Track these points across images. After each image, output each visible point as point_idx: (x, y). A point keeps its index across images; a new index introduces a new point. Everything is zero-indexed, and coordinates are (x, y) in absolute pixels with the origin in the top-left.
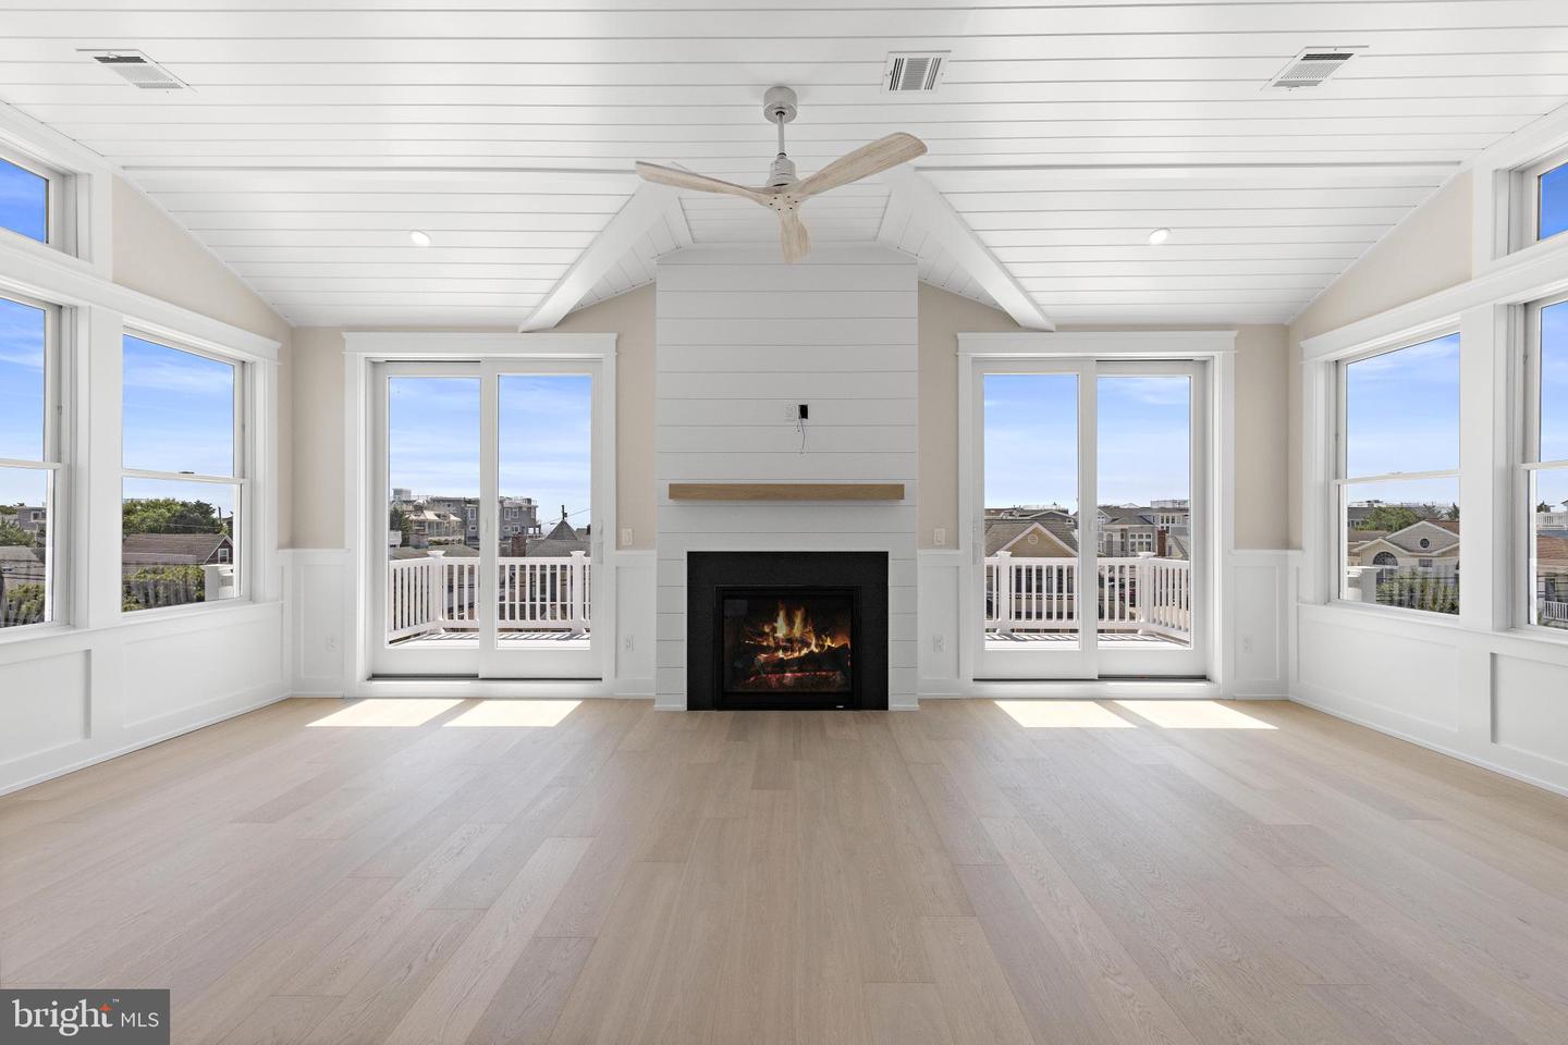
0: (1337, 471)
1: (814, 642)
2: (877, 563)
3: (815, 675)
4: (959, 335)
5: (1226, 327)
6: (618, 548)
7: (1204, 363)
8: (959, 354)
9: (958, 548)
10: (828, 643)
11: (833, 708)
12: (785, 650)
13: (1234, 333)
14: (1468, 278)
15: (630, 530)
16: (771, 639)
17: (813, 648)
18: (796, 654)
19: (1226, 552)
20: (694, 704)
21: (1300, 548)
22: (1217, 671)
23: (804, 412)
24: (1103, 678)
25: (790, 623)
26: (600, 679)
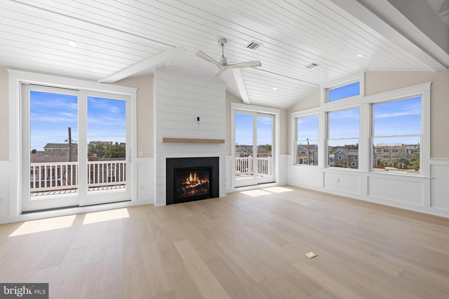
0: (296, 139)
1: (199, 182)
2: (216, 160)
3: (200, 191)
4: (231, 103)
5: (278, 108)
6: (137, 158)
7: (274, 115)
8: (231, 107)
9: (231, 155)
10: (203, 182)
11: (206, 199)
12: (192, 185)
13: (280, 110)
14: (320, 106)
15: (142, 152)
16: (189, 182)
17: (199, 183)
18: (195, 186)
19: (279, 155)
20: (168, 203)
21: (290, 154)
22: (277, 180)
23: (198, 119)
24: (258, 184)
25: (193, 177)
26: (131, 200)
